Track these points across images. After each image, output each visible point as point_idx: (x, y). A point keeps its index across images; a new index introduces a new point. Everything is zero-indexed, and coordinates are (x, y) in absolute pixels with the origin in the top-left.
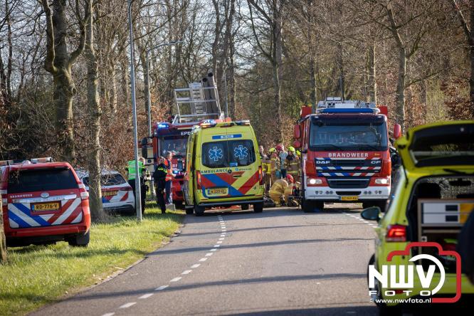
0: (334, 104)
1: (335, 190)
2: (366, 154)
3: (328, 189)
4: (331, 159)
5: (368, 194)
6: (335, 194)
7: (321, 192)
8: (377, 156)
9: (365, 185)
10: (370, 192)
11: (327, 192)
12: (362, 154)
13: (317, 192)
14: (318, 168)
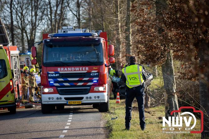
0: (67, 32)
1: (63, 97)
2: (87, 68)
3: (58, 96)
4: (60, 72)
5: (89, 99)
6: (63, 99)
7: (53, 98)
8: (95, 70)
9: (86, 92)
10: (90, 98)
11: (58, 98)
12: (84, 68)
13: (49, 98)
14: (49, 80)
